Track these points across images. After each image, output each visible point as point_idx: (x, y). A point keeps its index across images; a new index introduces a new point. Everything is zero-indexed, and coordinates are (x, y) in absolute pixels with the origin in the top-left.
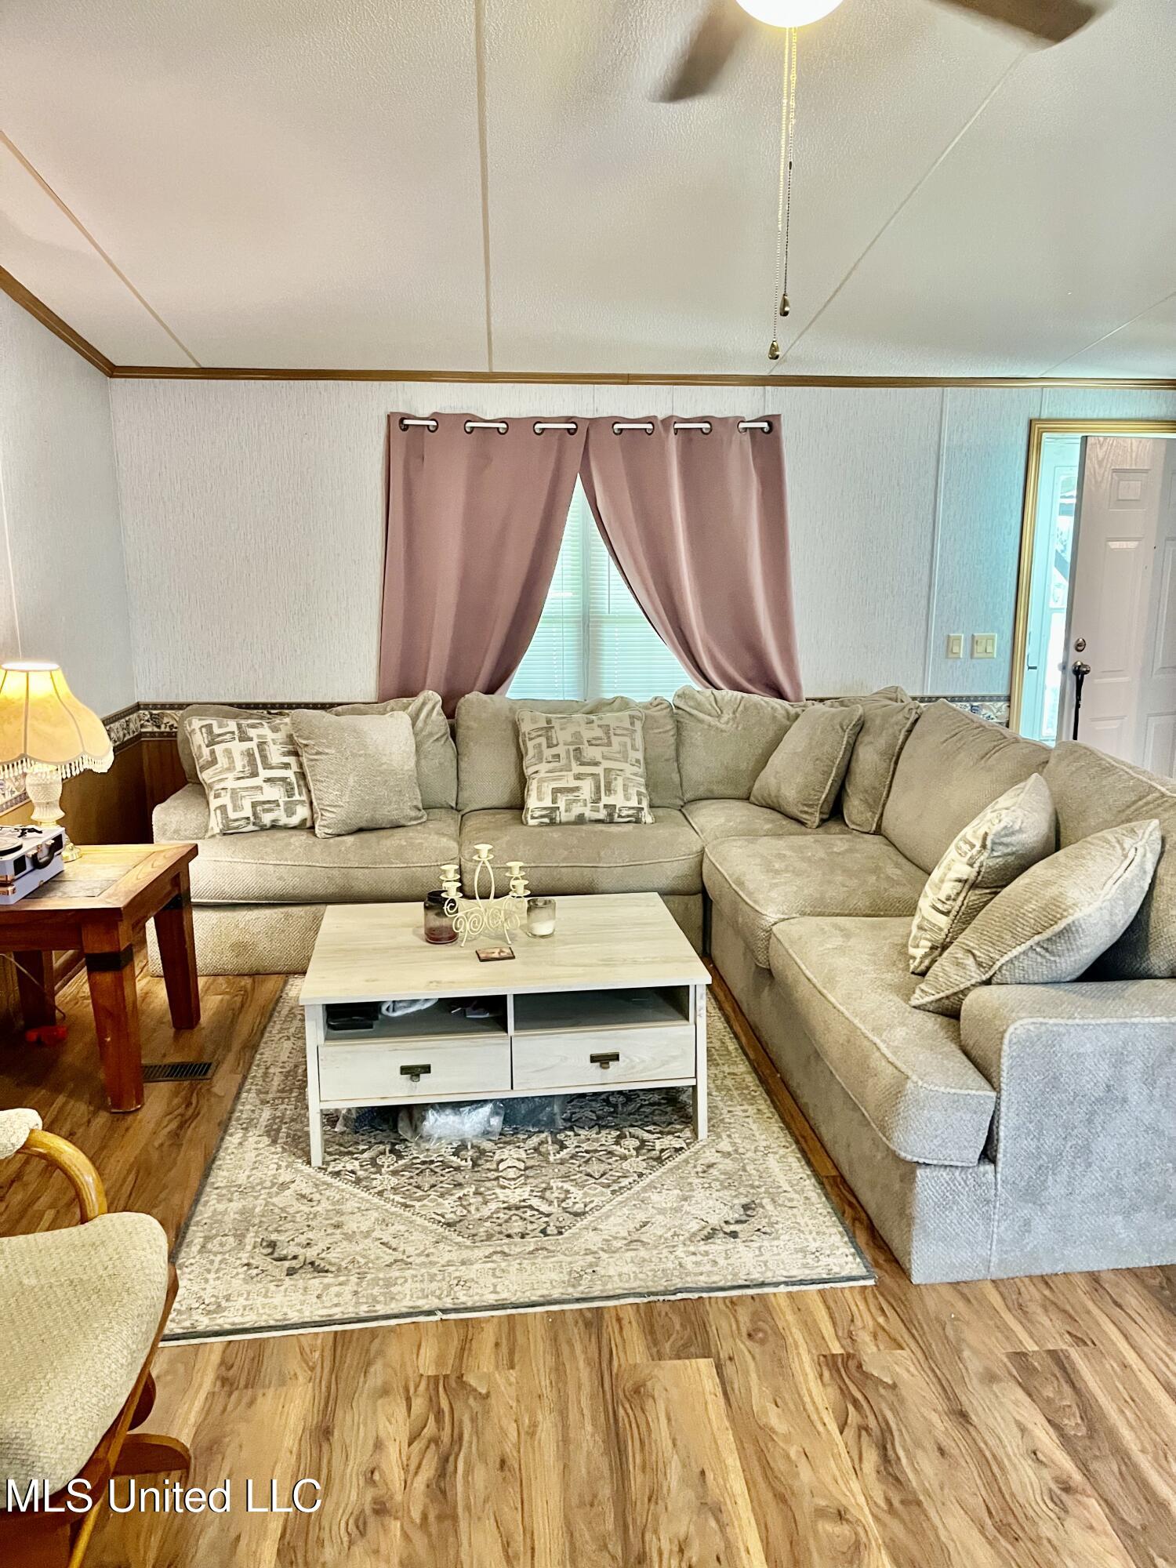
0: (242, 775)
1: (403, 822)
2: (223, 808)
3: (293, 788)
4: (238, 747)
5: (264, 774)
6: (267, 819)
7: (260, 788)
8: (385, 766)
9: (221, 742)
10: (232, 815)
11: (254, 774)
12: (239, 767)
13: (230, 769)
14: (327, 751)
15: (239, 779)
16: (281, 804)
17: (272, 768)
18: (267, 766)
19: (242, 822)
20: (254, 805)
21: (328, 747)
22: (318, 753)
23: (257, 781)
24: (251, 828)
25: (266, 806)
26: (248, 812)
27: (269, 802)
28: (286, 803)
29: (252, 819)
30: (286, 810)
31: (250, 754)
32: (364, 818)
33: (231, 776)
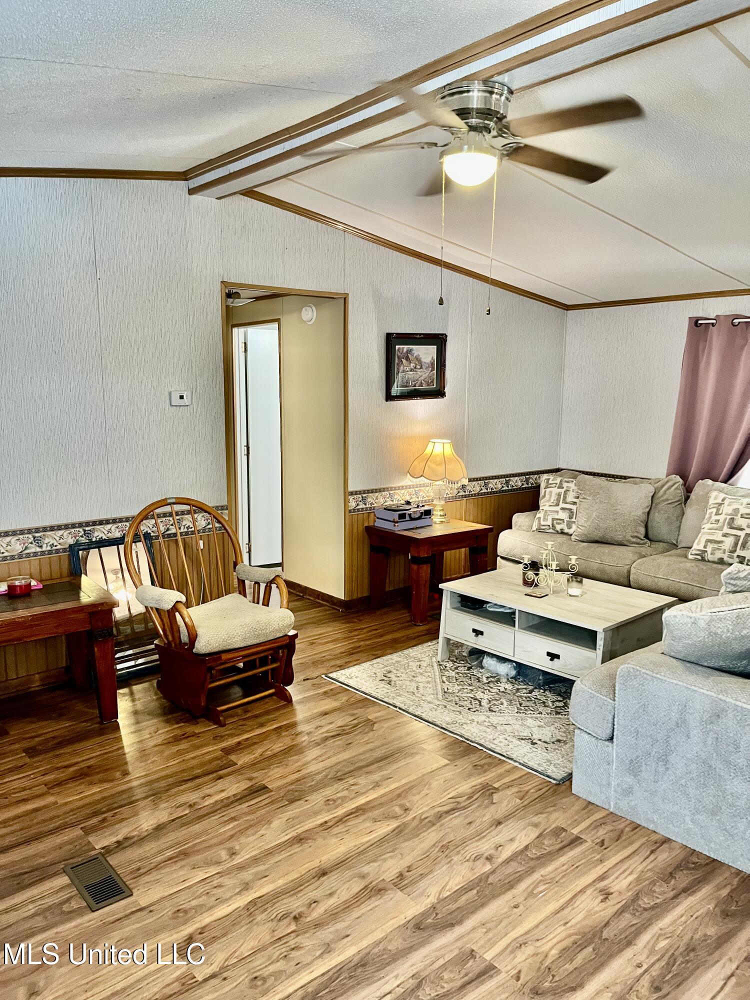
0: (552, 504)
1: (625, 543)
2: (539, 518)
3: (573, 515)
4: (556, 491)
5: (562, 505)
6: (558, 527)
7: (557, 512)
8: (618, 511)
9: (550, 487)
10: (542, 523)
11: (557, 505)
12: (552, 501)
13: (549, 501)
14: (588, 498)
15: (550, 506)
16: (565, 522)
17: (567, 503)
18: (565, 502)
19: (547, 527)
20: (553, 519)
21: (589, 496)
22: (584, 498)
23: (557, 508)
24: (551, 531)
25: (558, 521)
26: (549, 523)
27: (560, 519)
28: (568, 521)
29: (551, 526)
30: (567, 525)
31: (559, 495)
32: (597, 535)
33: (548, 504)
